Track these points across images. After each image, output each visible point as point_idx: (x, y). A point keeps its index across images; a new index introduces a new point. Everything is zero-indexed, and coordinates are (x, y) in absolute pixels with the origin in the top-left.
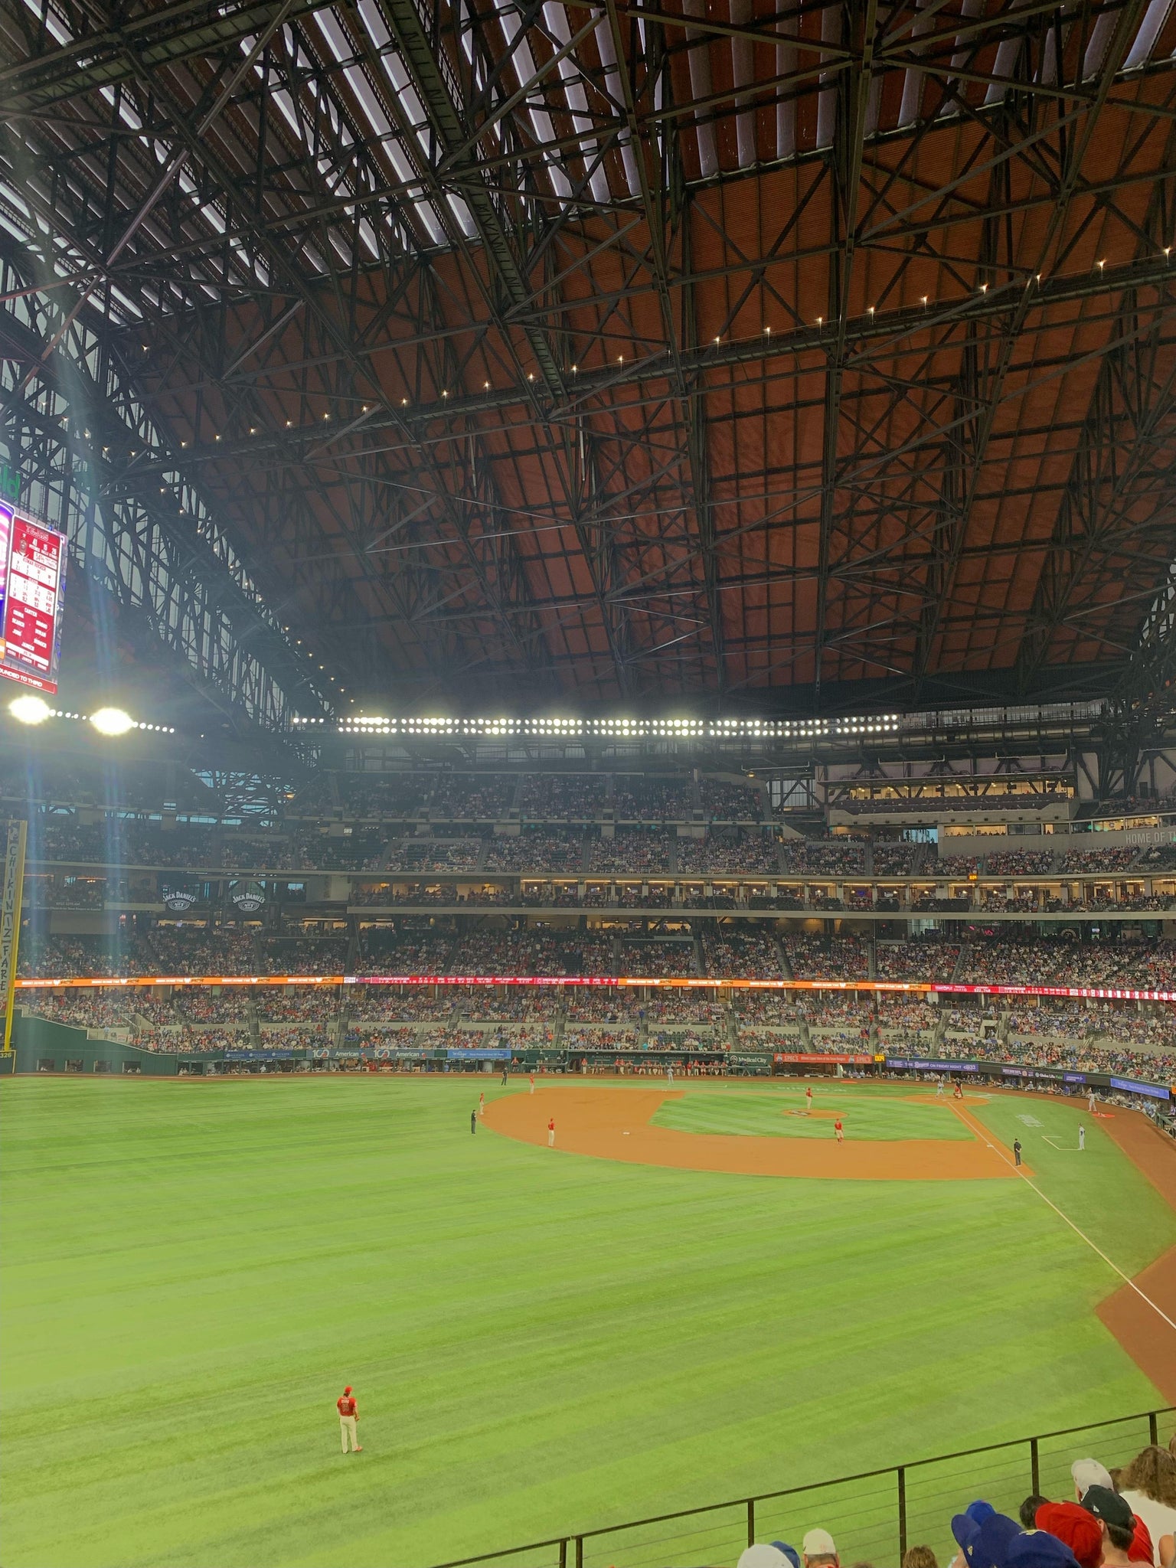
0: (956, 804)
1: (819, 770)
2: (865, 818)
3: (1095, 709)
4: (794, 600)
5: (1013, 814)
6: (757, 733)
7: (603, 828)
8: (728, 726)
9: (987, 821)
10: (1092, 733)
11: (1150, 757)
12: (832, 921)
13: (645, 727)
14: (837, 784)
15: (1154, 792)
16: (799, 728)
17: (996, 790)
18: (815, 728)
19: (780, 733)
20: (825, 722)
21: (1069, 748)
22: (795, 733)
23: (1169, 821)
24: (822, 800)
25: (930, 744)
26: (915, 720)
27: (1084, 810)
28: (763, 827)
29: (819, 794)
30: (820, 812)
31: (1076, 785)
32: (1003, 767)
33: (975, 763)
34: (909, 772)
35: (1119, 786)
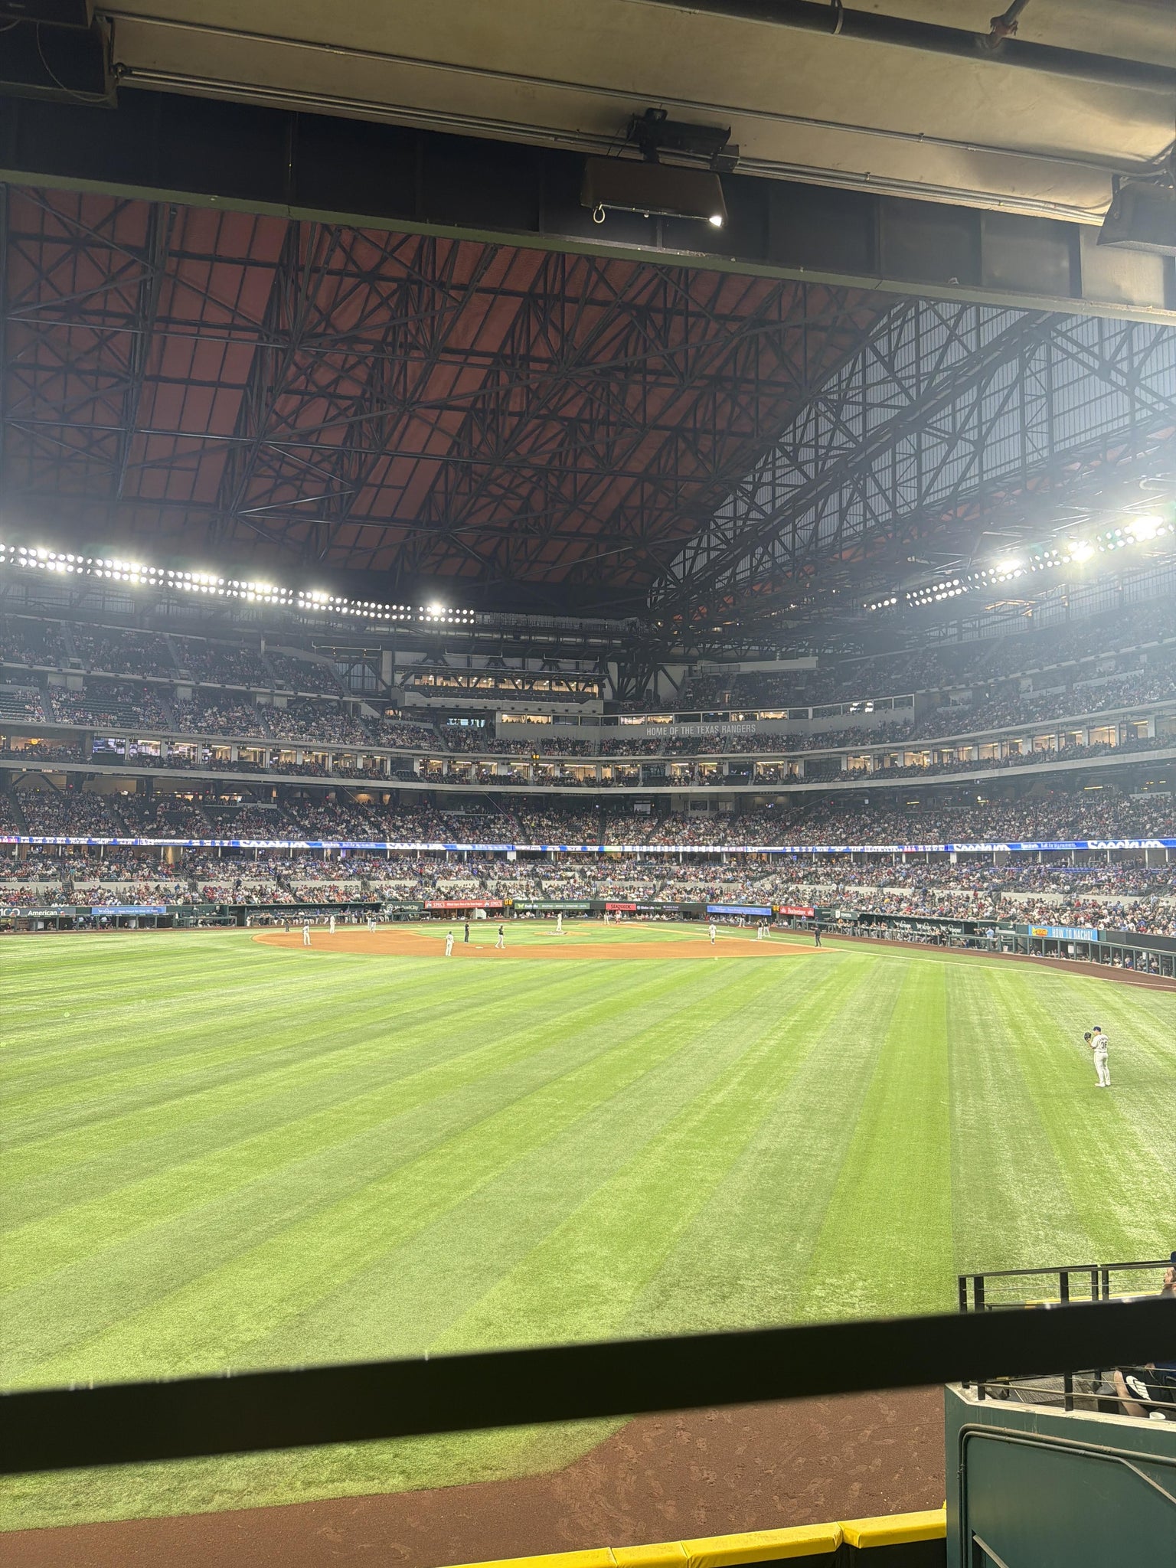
0: (508, 694)
1: (386, 656)
2: (437, 702)
3: (621, 625)
4: (407, 485)
5: (560, 707)
6: (345, 610)
7: (180, 690)
8: (318, 599)
9: (540, 712)
10: (624, 645)
11: (653, 671)
12: (382, 790)
13: (232, 588)
14: (402, 669)
15: (657, 696)
16: (384, 611)
17: (543, 686)
18: (400, 613)
19: (365, 613)
20: (409, 608)
21: (601, 657)
22: (380, 616)
23: (681, 719)
24: (388, 682)
25: (496, 640)
26: (487, 617)
27: (609, 707)
28: (345, 702)
29: (386, 677)
30: (387, 694)
31: (601, 687)
32: (547, 667)
33: (524, 662)
34: (469, 664)
35: (633, 691)
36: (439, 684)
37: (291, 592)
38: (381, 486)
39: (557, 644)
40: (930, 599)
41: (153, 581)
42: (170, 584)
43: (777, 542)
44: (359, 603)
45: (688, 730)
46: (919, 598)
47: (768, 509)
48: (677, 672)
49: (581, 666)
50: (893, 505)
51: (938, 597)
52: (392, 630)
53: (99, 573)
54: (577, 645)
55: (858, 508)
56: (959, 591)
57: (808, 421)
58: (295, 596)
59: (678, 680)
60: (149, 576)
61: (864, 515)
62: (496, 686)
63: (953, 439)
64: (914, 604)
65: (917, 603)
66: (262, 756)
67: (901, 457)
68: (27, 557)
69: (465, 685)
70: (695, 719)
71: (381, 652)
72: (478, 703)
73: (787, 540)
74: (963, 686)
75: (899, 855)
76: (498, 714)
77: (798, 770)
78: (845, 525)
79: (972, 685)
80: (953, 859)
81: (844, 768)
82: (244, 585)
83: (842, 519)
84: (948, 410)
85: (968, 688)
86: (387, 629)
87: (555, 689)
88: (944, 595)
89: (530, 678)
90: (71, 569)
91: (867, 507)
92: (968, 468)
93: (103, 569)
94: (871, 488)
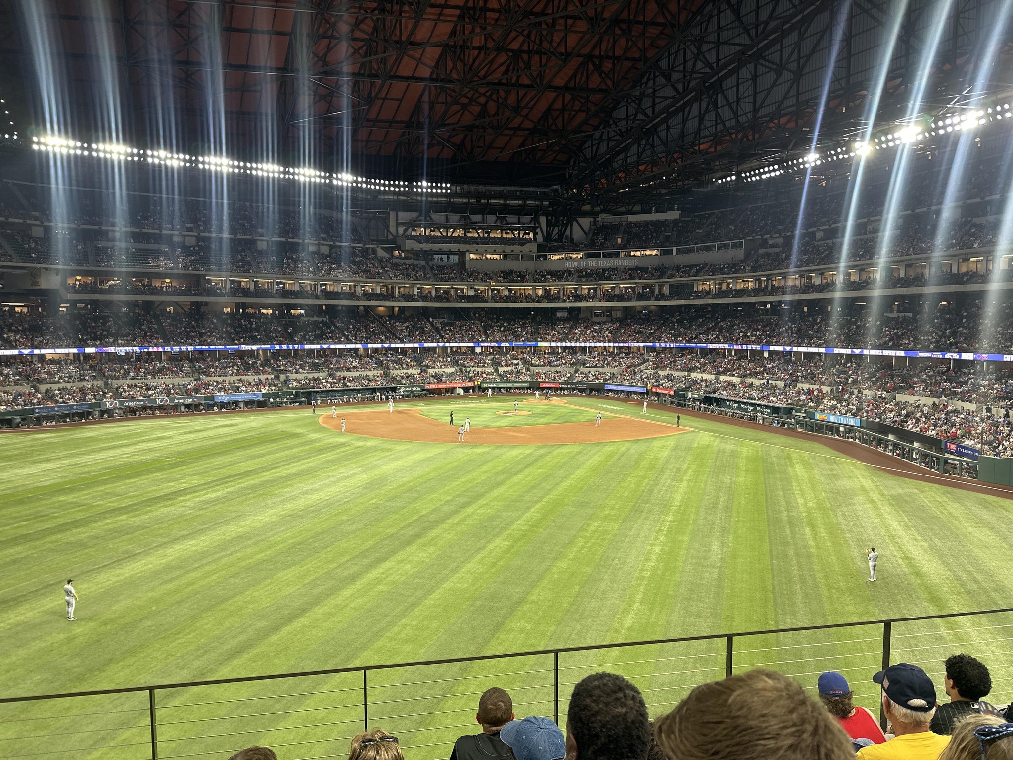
0: (474, 240)
1: (392, 215)
2: (426, 247)
3: (548, 191)
4: (403, 98)
5: (508, 249)
6: (364, 186)
7: (259, 243)
8: (346, 178)
9: (494, 252)
10: (550, 205)
11: (570, 222)
12: (393, 307)
13: (289, 173)
14: (403, 224)
15: (572, 240)
16: (390, 185)
17: (496, 234)
18: (401, 186)
19: (378, 187)
20: (406, 183)
21: (535, 213)
22: (387, 188)
23: (588, 256)
24: (395, 234)
25: (465, 203)
26: (459, 188)
27: (540, 248)
28: (367, 248)
29: (393, 229)
30: (394, 241)
31: (535, 234)
32: (499, 221)
33: (483, 218)
34: (447, 220)
35: (557, 236)
36: (427, 234)
37: (328, 174)
38: (385, 99)
39: (506, 205)
40: (758, 178)
41: (237, 171)
42: (248, 172)
43: (655, 136)
44: (373, 180)
45: (593, 263)
46: (751, 176)
47: (649, 112)
48: (586, 222)
49: (521, 219)
50: (736, 115)
51: (764, 177)
52: (396, 198)
53: (201, 166)
54: (519, 205)
55: (711, 116)
56: (777, 173)
57: (678, 50)
58: (331, 177)
59: (586, 228)
60: (233, 167)
61: (716, 121)
62: (465, 235)
63: (780, 69)
64: (747, 180)
65: (749, 180)
66: (315, 286)
67: (743, 80)
68: (153, 156)
69: (445, 234)
70: (598, 256)
71: (389, 213)
72: (454, 247)
73: (663, 134)
74: (777, 235)
75: (730, 351)
76: (467, 254)
77: (666, 290)
78: (703, 127)
79: (783, 234)
80: (766, 355)
81: (695, 289)
82: (297, 170)
83: (701, 122)
84: (777, 47)
85: (780, 236)
86: (392, 197)
87: (505, 235)
88: (768, 175)
89: (488, 229)
90: (182, 164)
91: (718, 115)
92: (789, 91)
93: (203, 163)
94: (721, 101)
